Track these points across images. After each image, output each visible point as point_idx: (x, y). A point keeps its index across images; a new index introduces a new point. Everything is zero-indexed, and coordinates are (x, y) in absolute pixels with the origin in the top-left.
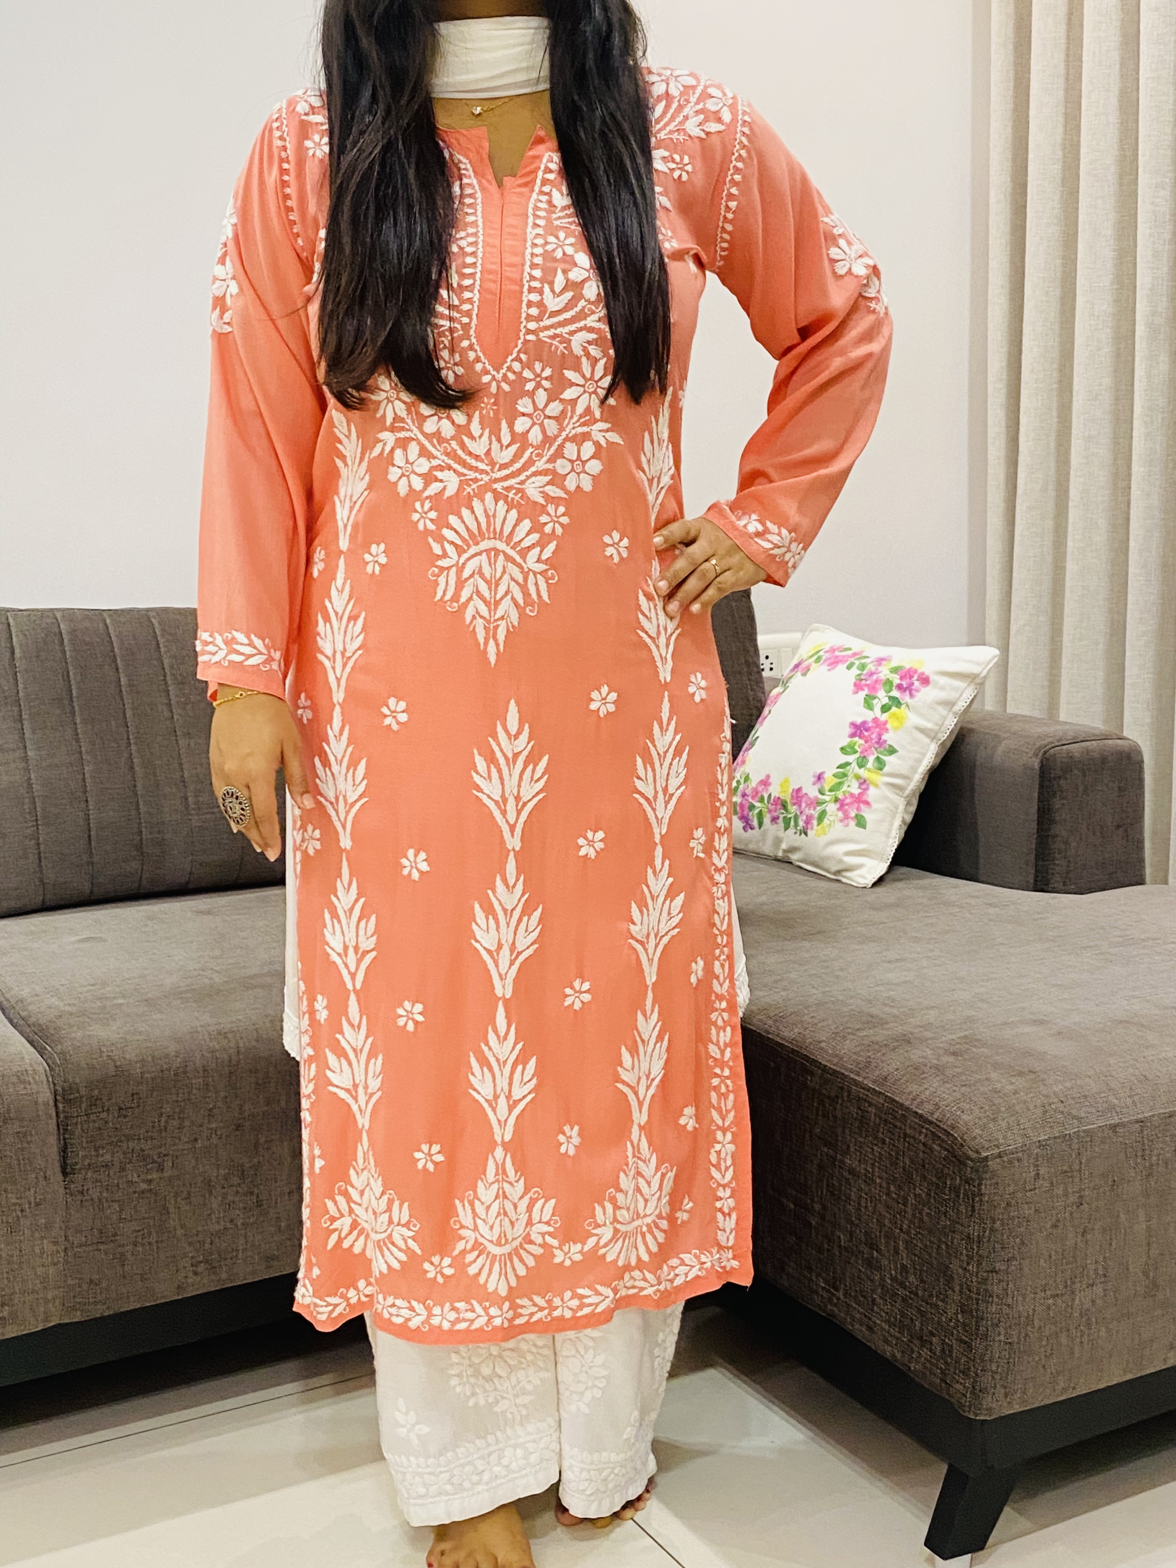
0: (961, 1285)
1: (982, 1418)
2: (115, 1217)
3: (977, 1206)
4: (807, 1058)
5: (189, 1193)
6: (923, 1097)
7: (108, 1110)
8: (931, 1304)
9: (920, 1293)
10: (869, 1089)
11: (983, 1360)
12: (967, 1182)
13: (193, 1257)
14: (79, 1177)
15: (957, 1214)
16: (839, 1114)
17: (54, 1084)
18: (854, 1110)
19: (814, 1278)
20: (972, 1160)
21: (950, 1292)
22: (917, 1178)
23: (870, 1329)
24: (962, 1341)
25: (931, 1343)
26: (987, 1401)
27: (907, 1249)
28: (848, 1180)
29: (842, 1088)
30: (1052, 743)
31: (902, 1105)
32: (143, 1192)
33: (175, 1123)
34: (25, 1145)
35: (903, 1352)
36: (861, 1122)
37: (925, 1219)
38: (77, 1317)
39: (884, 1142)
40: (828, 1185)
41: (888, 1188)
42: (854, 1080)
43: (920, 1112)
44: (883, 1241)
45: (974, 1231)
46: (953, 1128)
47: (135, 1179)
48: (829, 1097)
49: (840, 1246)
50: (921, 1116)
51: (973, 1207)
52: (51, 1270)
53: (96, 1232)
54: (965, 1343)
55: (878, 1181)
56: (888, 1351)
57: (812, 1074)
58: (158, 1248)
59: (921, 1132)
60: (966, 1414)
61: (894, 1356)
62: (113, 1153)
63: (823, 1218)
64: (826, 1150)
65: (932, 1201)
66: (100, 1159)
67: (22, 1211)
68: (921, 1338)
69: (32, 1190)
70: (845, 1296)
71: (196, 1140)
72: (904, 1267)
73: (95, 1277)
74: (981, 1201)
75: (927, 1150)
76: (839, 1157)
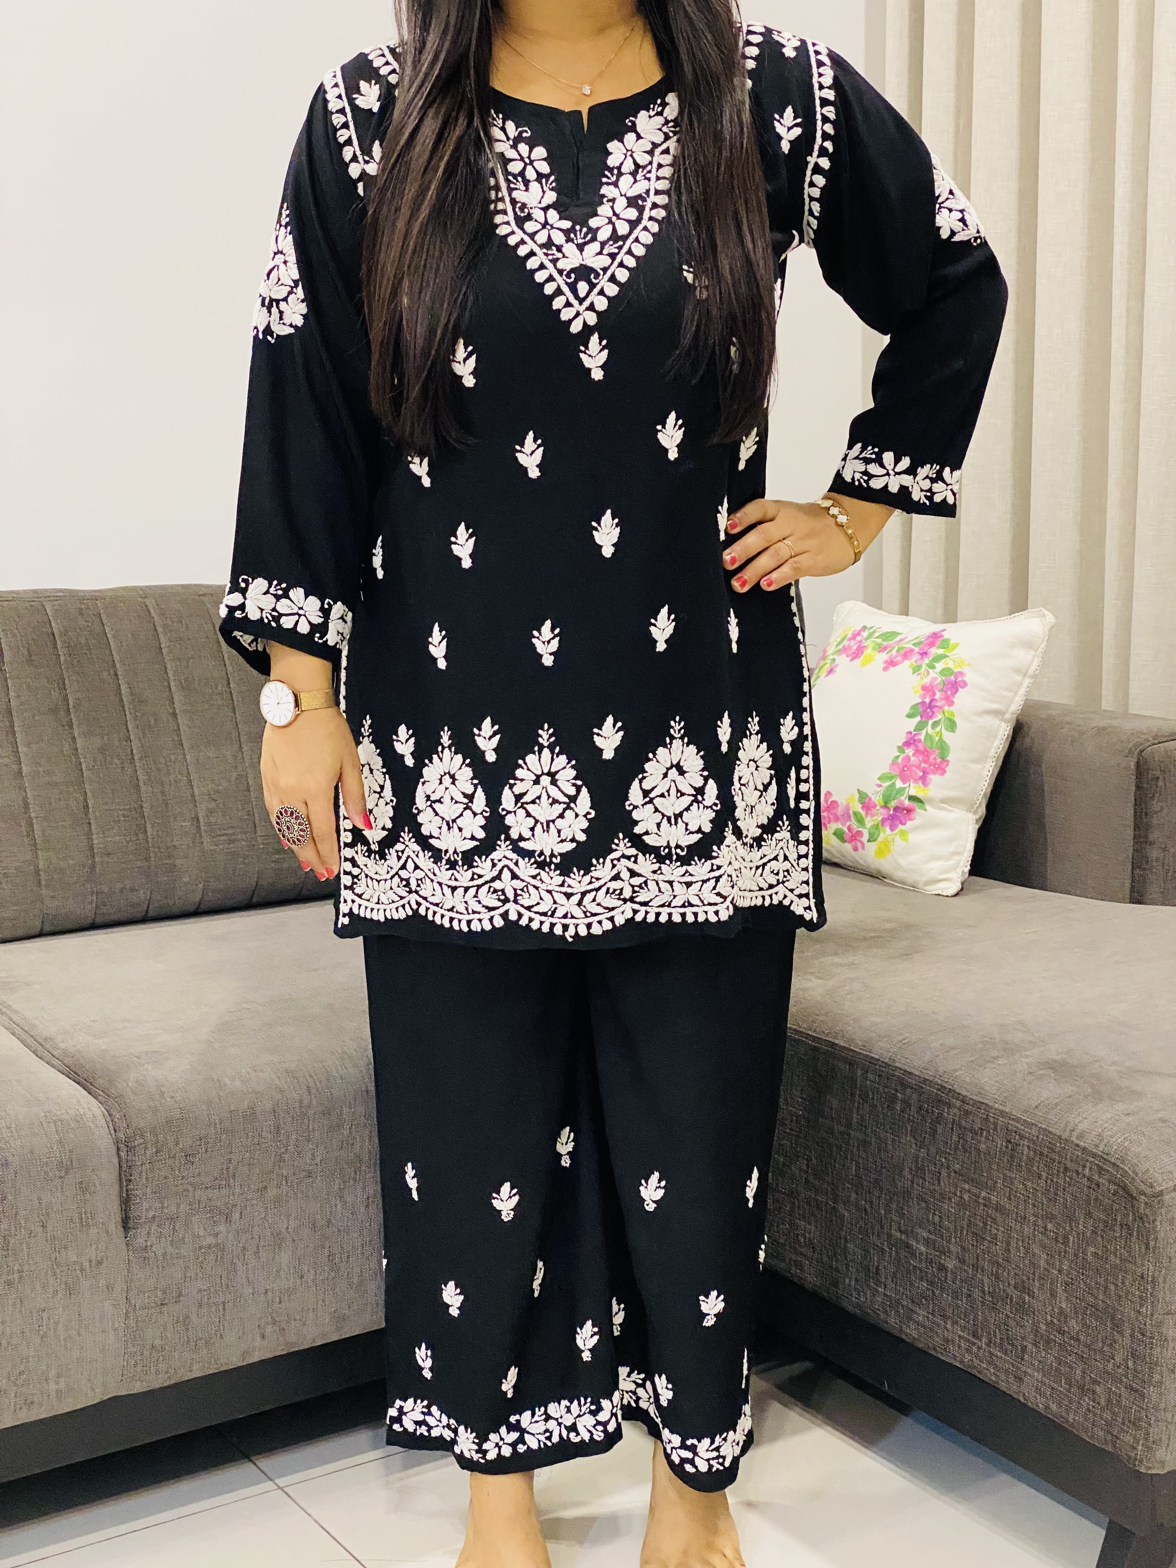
0: (1133, 1330)
1: (1154, 1472)
2: (179, 1275)
3: (1152, 1243)
4: (942, 1088)
5: (258, 1247)
6: (1082, 1127)
7: (174, 1157)
8: (1094, 1350)
9: (1082, 1338)
10: (1018, 1120)
11: (1157, 1410)
12: (1141, 1218)
13: (260, 1319)
14: (142, 1232)
15: (1129, 1252)
16: (983, 1147)
17: (115, 1131)
18: (1000, 1143)
19: (949, 1326)
20: (1145, 1194)
21: (1117, 1336)
22: (1080, 1215)
23: (1019, 1379)
24: (1132, 1389)
25: (1094, 1392)
26: (1160, 1454)
27: (1065, 1291)
28: (994, 1220)
29: (987, 1119)
30: (1147, 740)
31: (1060, 1137)
32: (209, 1247)
33: (245, 1169)
34: (88, 1196)
35: (1060, 1405)
36: (1012, 1157)
37: (1090, 1257)
38: (138, 1388)
39: (1040, 1176)
40: (969, 1226)
41: (1045, 1228)
42: (1002, 1112)
43: (1082, 1144)
44: (1037, 1283)
45: (1150, 1268)
46: (1123, 1162)
47: (202, 1233)
48: (971, 1130)
49: (983, 1291)
50: (1084, 1149)
51: (1147, 1245)
52: (111, 1336)
53: (159, 1293)
54: (1136, 1391)
55: (1032, 1219)
56: (1038, 1403)
57: (949, 1105)
58: (224, 1309)
59: (1084, 1166)
60: (1137, 1468)
61: (1047, 1407)
62: (178, 1205)
63: (962, 1261)
64: (967, 1186)
65: (1099, 1239)
66: (166, 1211)
67: (82, 1270)
68: (1082, 1388)
69: (94, 1246)
70: (988, 1345)
71: (265, 1188)
72: (1062, 1312)
73: (158, 1342)
74: (1156, 1239)
75: (1093, 1186)
76: (983, 1194)
